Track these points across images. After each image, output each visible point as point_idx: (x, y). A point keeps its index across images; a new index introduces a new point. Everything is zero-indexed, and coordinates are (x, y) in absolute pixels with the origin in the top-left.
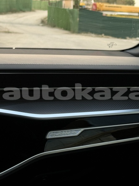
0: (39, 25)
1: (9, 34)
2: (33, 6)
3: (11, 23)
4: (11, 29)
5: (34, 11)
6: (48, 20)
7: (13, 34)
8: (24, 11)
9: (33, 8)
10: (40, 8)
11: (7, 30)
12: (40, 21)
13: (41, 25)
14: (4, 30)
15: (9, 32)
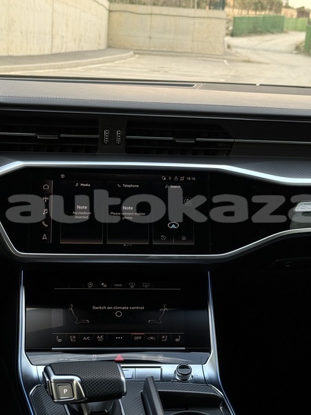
0: (291, 53)
1: (250, 64)
2: (286, 25)
3: (254, 49)
4: (253, 57)
5: (286, 32)
6: (305, 46)
7: (254, 65)
8: (272, 33)
9: (285, 29)
10: (295, 29)
11: (247, 59)
12: (294, 47)
13: (295, 52)
14: (243, 59)
15: (249, 62)
